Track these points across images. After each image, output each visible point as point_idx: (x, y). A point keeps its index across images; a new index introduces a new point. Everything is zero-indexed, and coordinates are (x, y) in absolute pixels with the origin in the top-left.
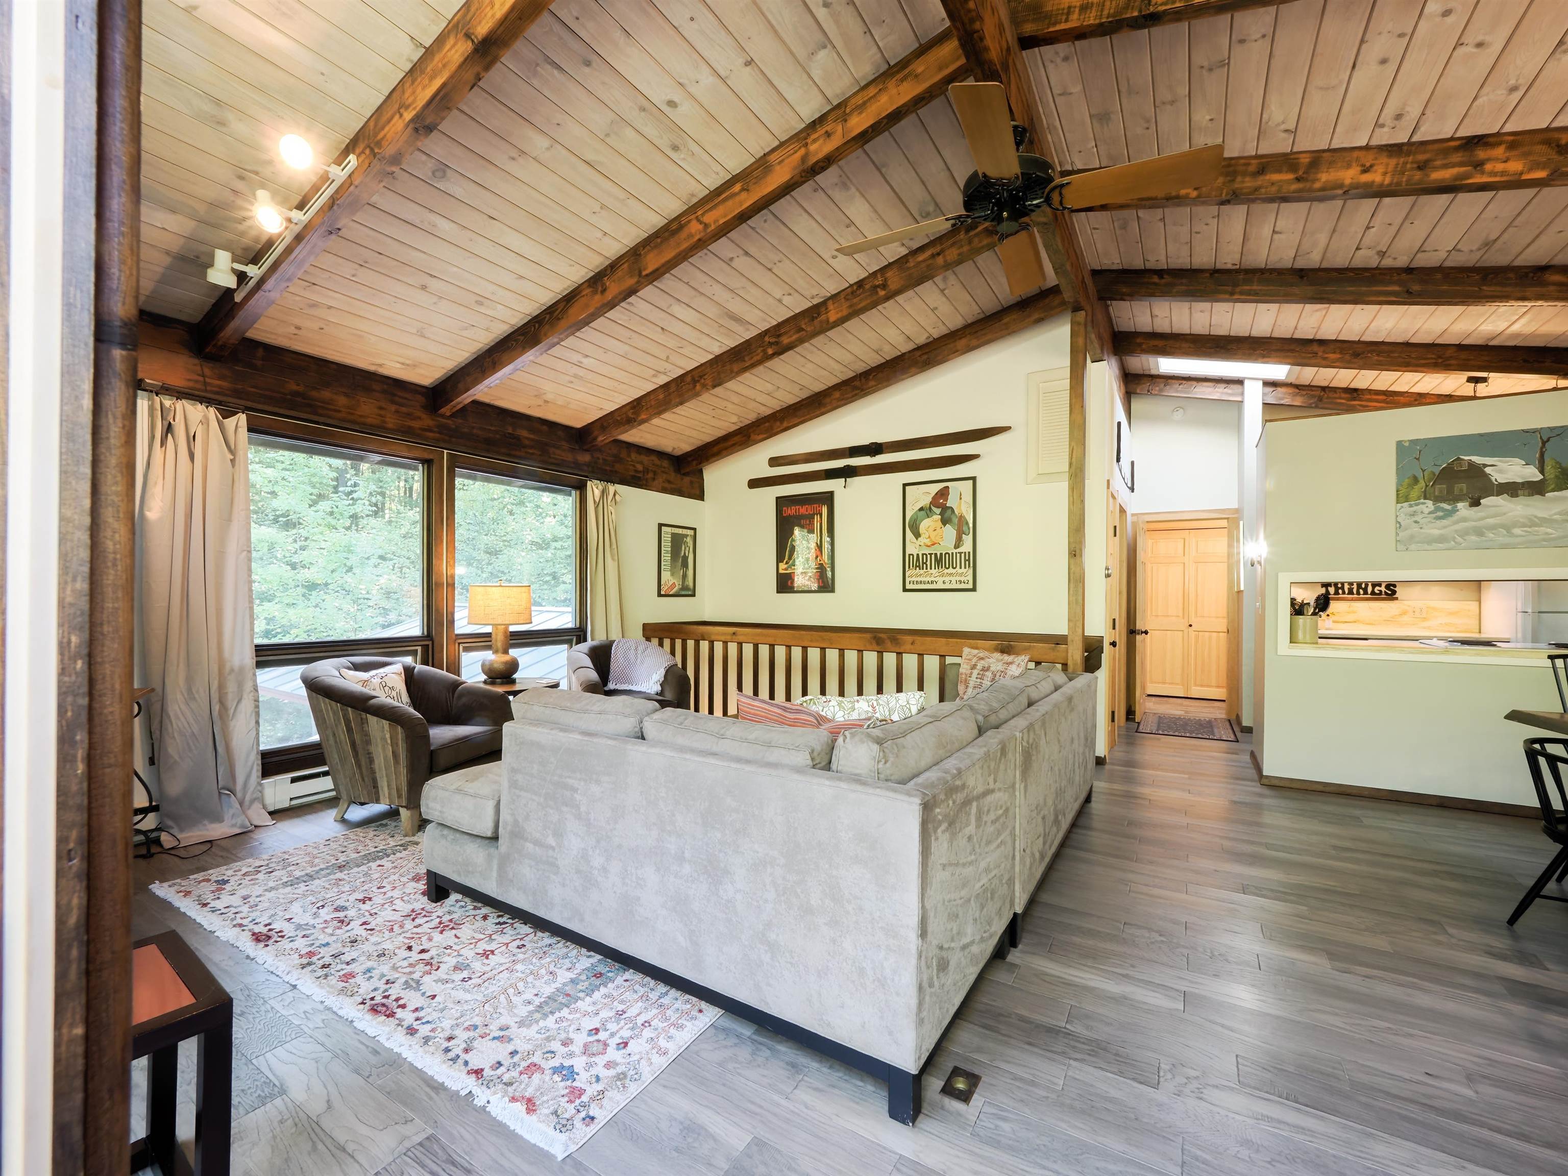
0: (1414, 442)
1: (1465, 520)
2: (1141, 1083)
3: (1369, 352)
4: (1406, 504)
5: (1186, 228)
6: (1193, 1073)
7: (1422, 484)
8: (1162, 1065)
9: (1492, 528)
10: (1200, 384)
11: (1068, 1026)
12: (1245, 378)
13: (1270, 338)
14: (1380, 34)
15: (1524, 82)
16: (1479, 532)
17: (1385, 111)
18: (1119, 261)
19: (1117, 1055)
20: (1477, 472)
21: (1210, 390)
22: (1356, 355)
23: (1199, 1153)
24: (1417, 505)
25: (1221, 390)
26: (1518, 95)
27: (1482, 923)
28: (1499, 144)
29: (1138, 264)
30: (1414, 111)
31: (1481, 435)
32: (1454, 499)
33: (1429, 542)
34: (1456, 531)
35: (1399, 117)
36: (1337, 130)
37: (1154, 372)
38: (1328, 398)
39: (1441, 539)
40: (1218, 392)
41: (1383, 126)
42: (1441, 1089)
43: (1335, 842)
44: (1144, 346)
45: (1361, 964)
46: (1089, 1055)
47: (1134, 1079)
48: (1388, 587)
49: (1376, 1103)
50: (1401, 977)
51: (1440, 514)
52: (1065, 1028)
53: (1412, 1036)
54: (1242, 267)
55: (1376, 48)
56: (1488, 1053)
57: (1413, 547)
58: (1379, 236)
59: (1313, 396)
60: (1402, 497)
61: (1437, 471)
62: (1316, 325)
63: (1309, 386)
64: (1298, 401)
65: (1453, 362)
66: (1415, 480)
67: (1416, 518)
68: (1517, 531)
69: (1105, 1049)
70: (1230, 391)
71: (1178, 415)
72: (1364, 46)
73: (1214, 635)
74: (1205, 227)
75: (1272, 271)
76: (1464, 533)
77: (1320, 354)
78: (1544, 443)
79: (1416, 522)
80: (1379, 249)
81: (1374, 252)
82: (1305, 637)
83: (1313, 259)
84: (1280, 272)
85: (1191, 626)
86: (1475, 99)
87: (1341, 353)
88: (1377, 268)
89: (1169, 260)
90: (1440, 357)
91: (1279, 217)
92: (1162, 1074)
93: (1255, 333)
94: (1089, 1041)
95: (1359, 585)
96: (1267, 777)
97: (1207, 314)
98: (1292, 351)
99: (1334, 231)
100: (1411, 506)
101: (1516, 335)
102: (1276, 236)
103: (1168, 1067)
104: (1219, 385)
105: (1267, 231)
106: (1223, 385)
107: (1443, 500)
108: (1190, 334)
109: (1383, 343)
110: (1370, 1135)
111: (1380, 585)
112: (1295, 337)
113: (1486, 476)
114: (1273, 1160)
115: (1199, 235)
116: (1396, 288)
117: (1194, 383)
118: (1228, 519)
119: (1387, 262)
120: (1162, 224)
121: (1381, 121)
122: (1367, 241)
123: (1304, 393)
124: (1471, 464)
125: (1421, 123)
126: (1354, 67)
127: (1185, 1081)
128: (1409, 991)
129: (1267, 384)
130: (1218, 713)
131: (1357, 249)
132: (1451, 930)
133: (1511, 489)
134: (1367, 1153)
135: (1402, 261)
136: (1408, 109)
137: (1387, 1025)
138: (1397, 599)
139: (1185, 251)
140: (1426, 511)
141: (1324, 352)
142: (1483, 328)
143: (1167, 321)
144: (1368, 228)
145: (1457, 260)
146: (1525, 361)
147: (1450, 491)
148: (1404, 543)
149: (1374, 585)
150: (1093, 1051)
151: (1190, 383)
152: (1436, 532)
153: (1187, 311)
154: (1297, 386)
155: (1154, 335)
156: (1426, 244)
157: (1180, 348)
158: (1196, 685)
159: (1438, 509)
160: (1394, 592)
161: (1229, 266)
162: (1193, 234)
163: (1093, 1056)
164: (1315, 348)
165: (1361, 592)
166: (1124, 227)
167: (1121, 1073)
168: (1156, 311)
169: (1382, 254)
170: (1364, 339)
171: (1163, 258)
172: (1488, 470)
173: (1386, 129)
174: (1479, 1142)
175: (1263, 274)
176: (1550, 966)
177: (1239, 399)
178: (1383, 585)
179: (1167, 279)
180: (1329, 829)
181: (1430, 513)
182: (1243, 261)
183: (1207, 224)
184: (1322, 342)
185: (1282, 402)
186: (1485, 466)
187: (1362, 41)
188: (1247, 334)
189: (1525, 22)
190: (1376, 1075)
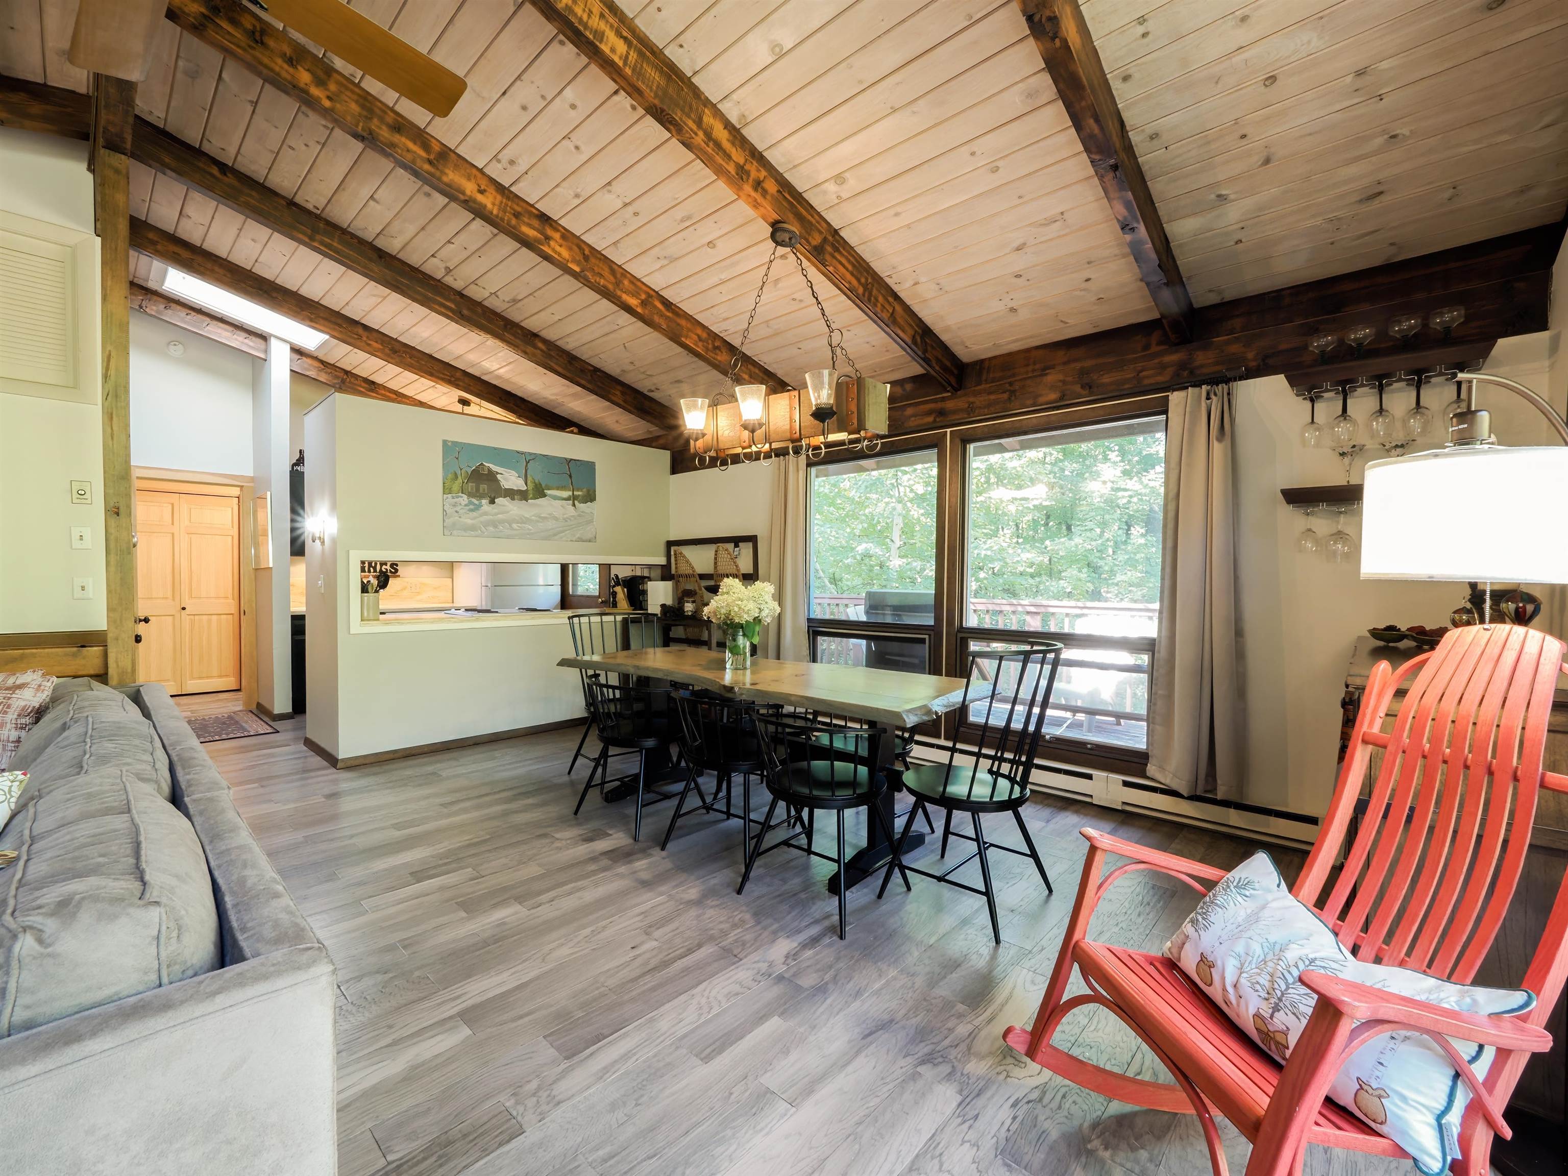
0: (455, 443)
1: (486, 514)
2: (508, 1141)
3: (404, 352)
4: (450, 496)
5: (279, 134)
6: (534, 1085)
7: (460, 480)
8: (507, 1104)
9: (502, 522)
10: (215, 322)
11: (390, 1158)
12: (271, 335)
13: (317, 303)
14: (532, 82)
15: (585, 195)
16: (494, 524)
17: (505, 152)
18: (163, 116)
19: (465, 1136)
20: (491, 477)
21: (228, 334)
22: (394, 351)
23: (601, 1153)
24: (457, 497)
25: (241, 339)
26: (577, 201)
27: (562, 821)
28: (558, 231)
29: (192, 136)
30: (522, 166)
31: (495, 449)
32: (481, 497)
33: (465, 530)
34: (481, 522)
35: (512, 162)
36: (469, 139)
37: (152, 285)
38: (350, 382)
39: (473, 528)
40: (237, 340)
41: (499, 161)
42: (644, 953)
43: (438, 800)
44: (159, 247)
45: (540, 893)
46: (441, 1166)
47: (501, 1145)
48: (392, 565)
49: (634, 993)
50: (565, 888)
51: (472, 507)
52: (389, 1163)
53: (605, 927)
54: (323, 215)
55: (524, 93)
56: (638, 910)
57: (455, 532)
58: (452, 254)
59: (337, 377)
60: (447, 490)
61: (470, 471)
62: (367, 309)
63: (333, 365)
64: (323, 377)
65: (461, 383)
66: (456, 477)
67: (458, 509)
68: (515, 526)
69: (450, 1143)
70: (251, 344)
71: (177, 351)
72: (518, 83)
73: (214, 617)
74: (304, 148)
75: (353, 236)
76: (486, 524)
77: (365, 339)
78: (527, 463)
79: (457, 512)
80: (448, 265)
81: (444, 265)
82: (368, 614)
83: (393, 245)
84: (361, 242)
85: (184, 609)
86: (557, 186)
87: (382, 344)
88: (439, 281)
89: (239, 158)
90: (452, 376)
91: (384, 185)
92: (514, 1113)
93: (305, 292)
94: (427, 1152)
95: (370, 564)
96: (343, 760)
97: (259, 247)
98: (340, 326)
99: (423, 229)
100: (453, 498)
101: (499, 377)
102: (371, 203)
103: (512, 1101)
104: (238, 332)
105: (366, 192)
106: (245, 335)
107: (474, 496)
108: (225, 260)
109: (414, 348)
110: (651, 1020)
111: (386, 564)
112: (342, 312)
113: (497, 481)
114: (637, 1100)
115: (291, 151)
116: (453, 306)
117: (208, 320)
118: (241, 487)
119: (448, 280)
120: (250, 109)
121: (500, 156)
122: (443, 253)
123: (329, 371)
124: (489, 470)
125: (522, 179)
126: (504, 93)
127: (535, 1099)
128: (577, 894)
129: (297, 351)
130: (233, 705)
131: (433, 256)
132: (558, 836)
133: (511, 494)
134: (662, 1035)
135: (458, 285)
136: (520, 161)
137: (589, 929)
138: (399, 576)
139: (265, 160)
140: (463, 503)
141: (368, 337)
142: (483, 363)
143: (201, 230)
144: (449, 242)
145: (492, 303)
146: (500, 398)
147: (478, 490)
148: (448, 529)
149: (382, 564)
150: (440, 1157)
151: (200, 316)
152: (469, 521)
153: (234, 231)
154: (322, 362)
155: (174, 239)
156: (481, 279)
157: (212, 271)
158: (192, 678)
159: (471, 503)
160: (397, 571)
161: (310, 207)
162: (285, 146)
163: (446, 1162)
164: (360, 331)
165: (372, 570)
166: (193, 75)
167: (486, 1152)
168: (190, 210)
169: (448, 271)
170: (401, 339)
171: (232, 151)
172: (499, 476)
173: (499, 166)
174: (683, 972)
175: (343, 233)
176: (610, 832)
177: (262, 356)
178: (389, 564)
179: (230, 179)
180: (427, 791)
181: (466, 505)
182: (328, 209)
183: (306, 145)
184: (366, 328)
185: (308, 373)
186: (498, 473)
187: (519, 77)
188: (295, 290)
189: (602, 153)
190: (617, 973)
